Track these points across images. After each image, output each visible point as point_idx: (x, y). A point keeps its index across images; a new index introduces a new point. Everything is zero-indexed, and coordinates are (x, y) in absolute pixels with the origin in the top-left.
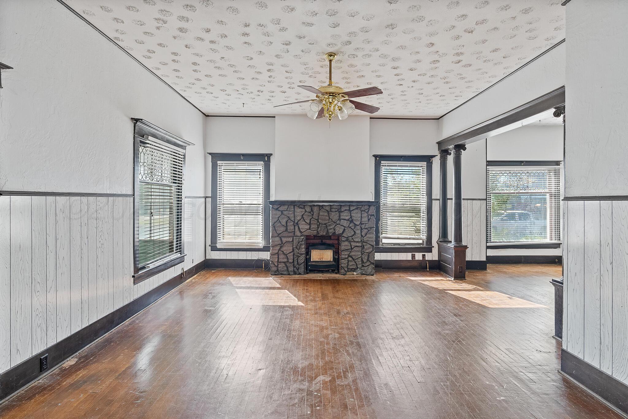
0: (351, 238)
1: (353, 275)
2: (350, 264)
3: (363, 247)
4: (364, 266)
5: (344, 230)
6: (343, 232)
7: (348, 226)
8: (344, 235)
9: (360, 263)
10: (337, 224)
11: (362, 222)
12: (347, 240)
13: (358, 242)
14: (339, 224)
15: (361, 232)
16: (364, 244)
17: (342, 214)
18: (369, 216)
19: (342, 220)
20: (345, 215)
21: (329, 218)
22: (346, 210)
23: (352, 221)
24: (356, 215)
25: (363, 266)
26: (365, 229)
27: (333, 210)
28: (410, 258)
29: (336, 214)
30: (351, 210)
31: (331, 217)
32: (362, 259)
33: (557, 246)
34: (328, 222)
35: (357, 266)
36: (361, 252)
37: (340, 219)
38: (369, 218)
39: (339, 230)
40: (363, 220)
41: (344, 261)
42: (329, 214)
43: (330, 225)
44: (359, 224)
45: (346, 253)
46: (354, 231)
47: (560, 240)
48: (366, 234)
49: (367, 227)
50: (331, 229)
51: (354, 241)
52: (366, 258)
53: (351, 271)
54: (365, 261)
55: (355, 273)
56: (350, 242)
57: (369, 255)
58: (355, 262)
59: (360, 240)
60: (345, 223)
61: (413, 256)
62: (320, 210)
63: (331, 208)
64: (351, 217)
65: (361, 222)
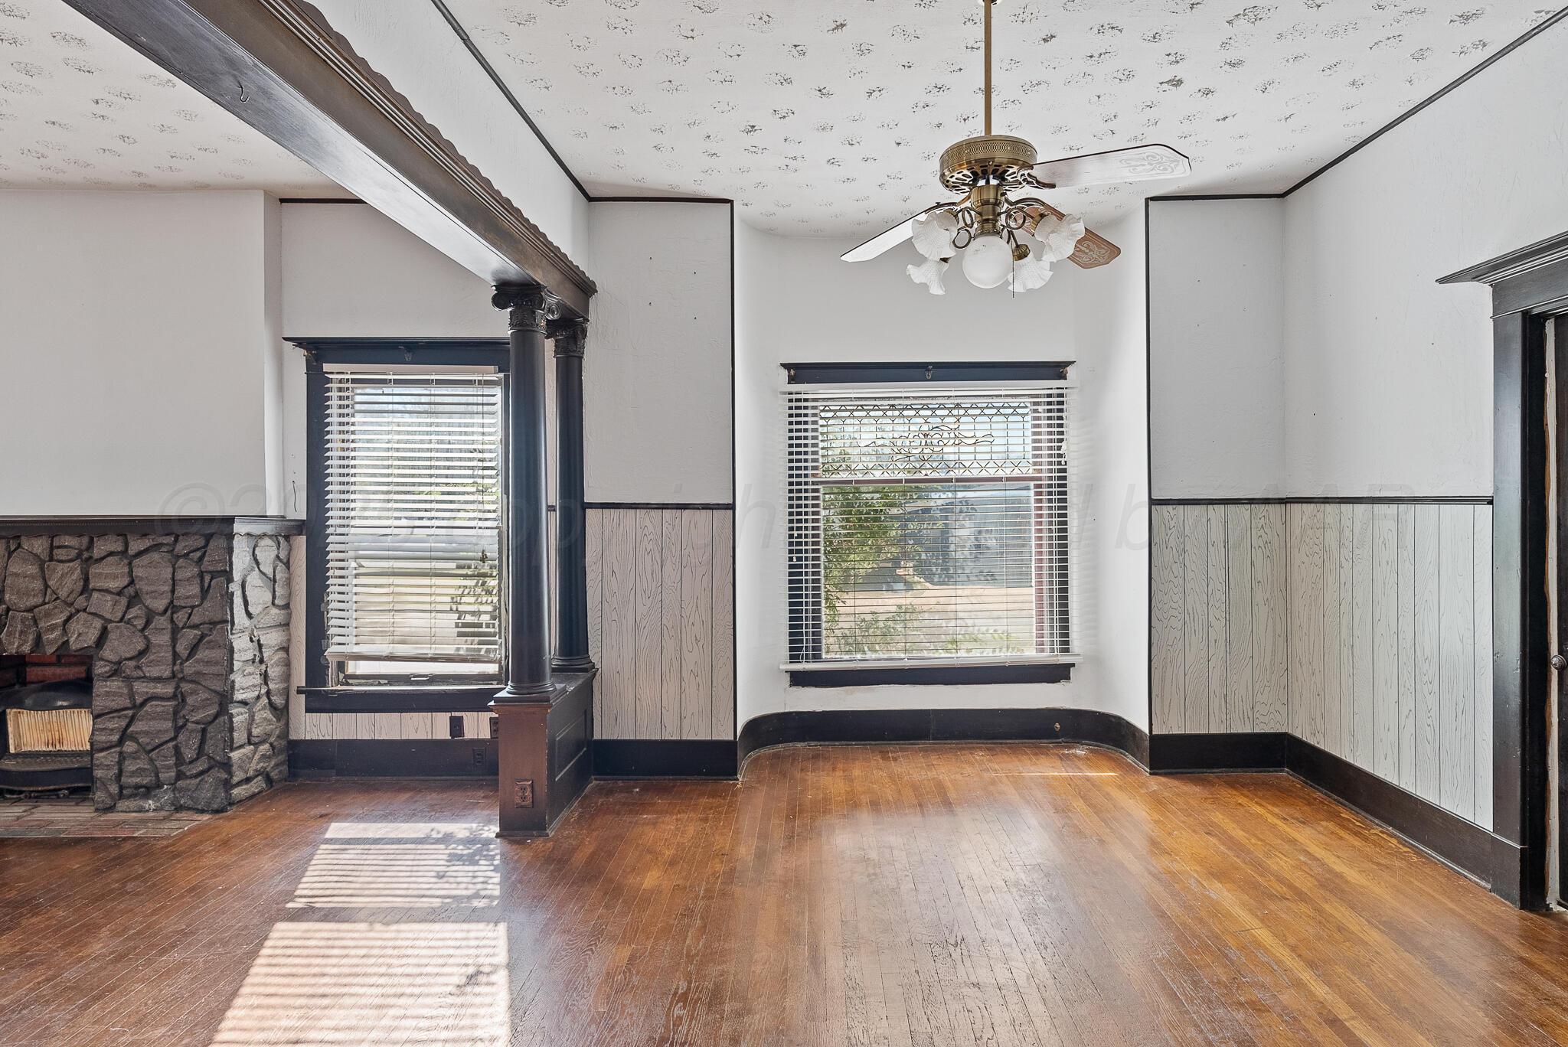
0: (132, 663)
1: (140, 811)
2: (130, 766)
3: (179, 697)
4: (184, 774)
5: (104, 633)
6: (101, 641)
7: (119, 615)
8: (107, 653)
9: (172, 761)
10: (78, 611)
11: (176, 603)
12: (116, 672)
13: (158, 679)
14: (85, 610)
15: (174, 641)
16: (186, 687)
17: (94, 570)
18: (207, 578)
19: (95, 595)
20: (110, 575)
21: (47, 586)
22: (111, 554)
23: (134, 599)
24: (154, 573)
25: (180, 775)
26: (189, 627)
27: (60, 554)
28: (442, 732)
29: (72, 571)
30: (131, 552)
31: (50, 583)
32: (177, 748)
33: (1057, 673)
34: (41, 600)
35: (157, 776)
36: (175, 720)
37: (86, 590)
38: (206, 585)
39: (83, 634)
40: (181, 591)
41: (103, 757)
42: (42, 569)
43: (48, 615)
44: (161, 608)
45: (111, 725)
46: (146, 637)
47: (1067, 650)
48: (194, 649)
49: (195, 619)
50: (53, 628)
51: (145, 677)
52: (194, 742)
53: (130, 797)
54: (189, 754)
55: (151, 804)
56: (128, 679)
57: (204, 731)
58: (151, 760)
59: (167, 674)
60: (105, 605)
61: (456, 726)
62: (10, 554)
63: (52, 548)
64: (132, 582)
65: (172, 602)
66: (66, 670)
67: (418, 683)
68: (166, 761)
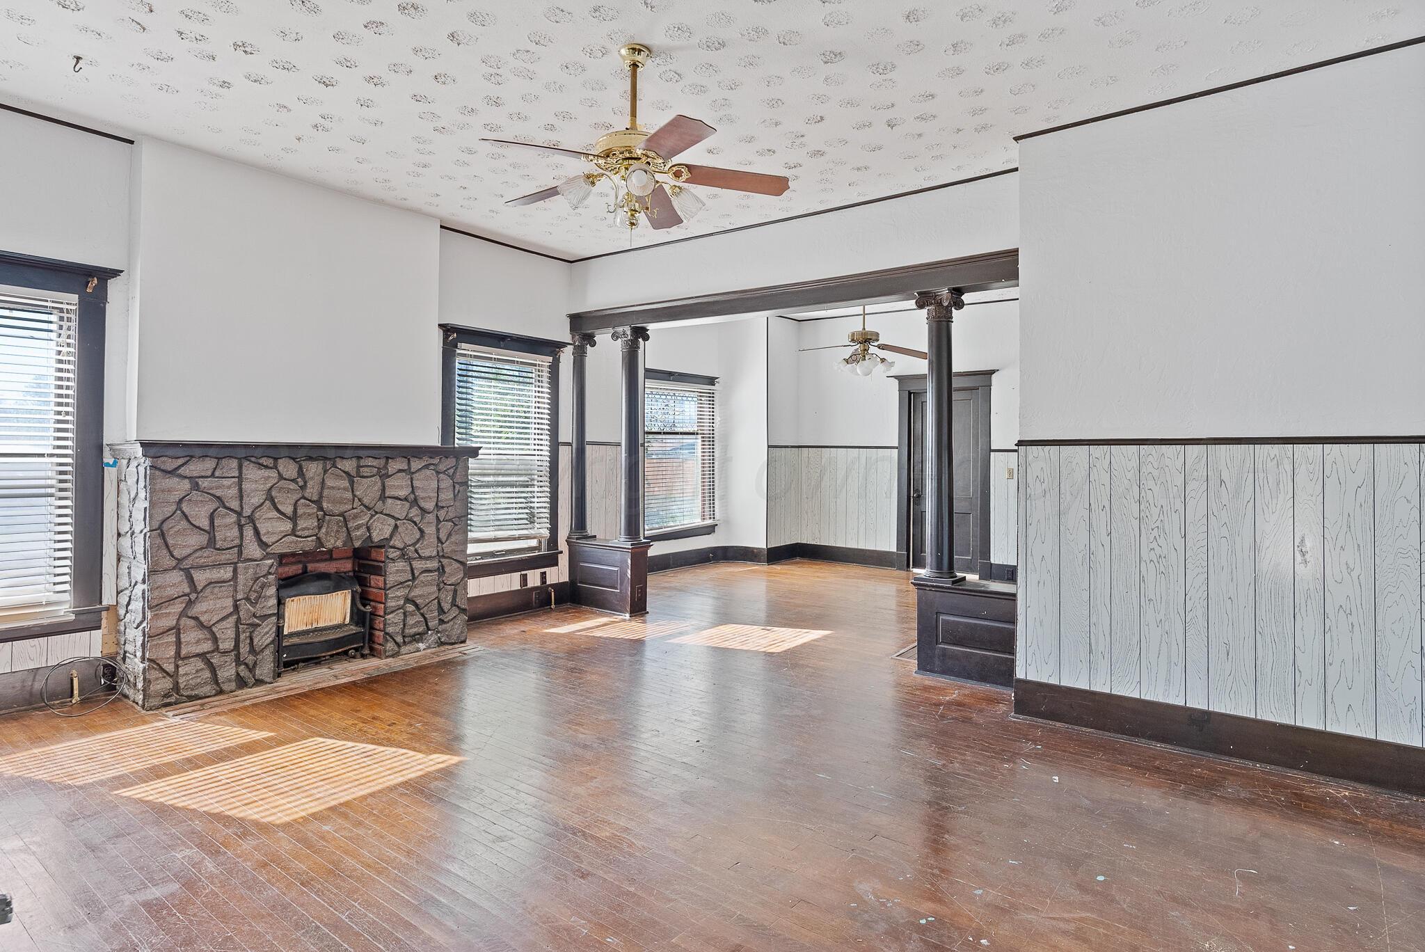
0: (411, 548)
1: (418, 651)
2: (411, 621)
3: (441, 570)
4: (443, 621)
5: (396, 527)
6: (392, 536)
7: (404, 514)
8: (396, 542)
9: (436, 614)
10: (376, 513)
11: (440, 504)
12: (403, 555)
13: (429, 558)
14: (381, 513)
15: (438, 530)
16: (445, 561)
17: (389, 482)
18: (457, 486)
19: (390, 501)
20: (399, 486)
21: (354, 496)
22: (400, 471)
23: (415, 502)
24: (427, 484)
25: (442, 622)
26: (446, 521)
27: (365, 471)
28: (516, 586)
29: (376, 483)
30: (412, 470)
31: (358, 493)
32: (439, 603)
33: (710, 530)
34: (351, 506)
35: (427, 625)
36: (438, 585)
37: (383, 497)
38: (456, 491)
39: (381, 531)
40: (442, 496)
41: (393, 618)
42: (352, 483)
43: (356, 517)
44: (432, 508)
45: (398, 594)
46: (420, 529)
47: (714, 518)
48: (450, 535)
49: (451, 515)
50: (358, 527)
51: (420, 557)
52: (449, 598)
53: (410, 642)
54: (446, 606)
55: (422, 646)
56: (409, 560)
57: (455, 591)
58: (423, 615)
59: (434, 553)
60: (399, 509)
61: (524, 579)
62: (325, 471)
63: (359, 467)
64: (413, 492)
65: (437, 504)
66: (287, 569)
67: (498, 556)
68: (433, 615)
